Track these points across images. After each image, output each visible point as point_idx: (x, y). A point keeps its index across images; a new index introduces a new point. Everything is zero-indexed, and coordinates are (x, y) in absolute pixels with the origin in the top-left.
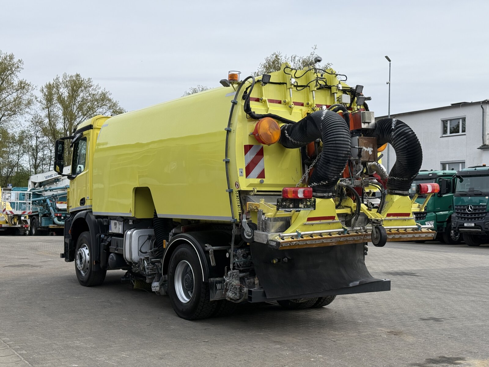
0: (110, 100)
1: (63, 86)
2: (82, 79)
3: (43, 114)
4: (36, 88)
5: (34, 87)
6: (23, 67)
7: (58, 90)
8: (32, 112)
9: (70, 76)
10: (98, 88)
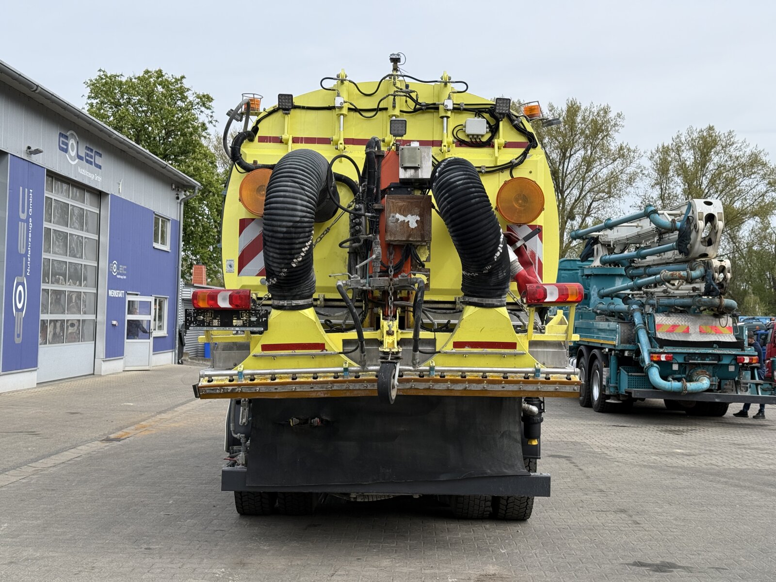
0: (764, 165)
1: (687, 148)
2: (717, 134)
3: (655, 193)
4: (644, 155)
5: (642, 153)
6: (623, 124)
7: (679, 155)
8: (640, 192)
9: (698, 130)
10: (745, 145)
